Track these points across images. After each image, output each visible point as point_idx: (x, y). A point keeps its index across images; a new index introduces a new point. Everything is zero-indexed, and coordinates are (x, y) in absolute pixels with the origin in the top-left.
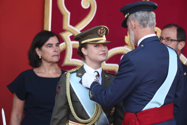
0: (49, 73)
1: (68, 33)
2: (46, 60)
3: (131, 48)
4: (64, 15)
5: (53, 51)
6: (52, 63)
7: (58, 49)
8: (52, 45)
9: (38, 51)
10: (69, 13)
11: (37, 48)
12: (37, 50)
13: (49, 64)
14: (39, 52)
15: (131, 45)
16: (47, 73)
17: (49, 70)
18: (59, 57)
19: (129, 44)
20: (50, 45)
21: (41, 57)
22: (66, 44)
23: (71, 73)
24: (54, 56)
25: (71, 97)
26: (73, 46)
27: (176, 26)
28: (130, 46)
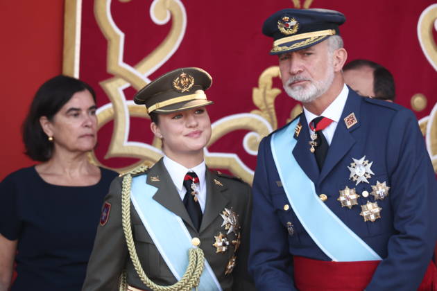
0: (73, 175)
1: (120, 81)
2: (63, 146)
3: (268, 115)
4: (110, 40)
5: (82, 126)
6: (80, 153)
7: (92, 121)
8: (79, 112)
9: (46, 123)
10: (122, 35)
11: (44, 117)
12: (44, 122)
13: (72, 155)
14: (49, 126)
15: (268, 109)
16: (68, 176)
17: (72, 168)
18: (96, 138)
19: (263, 107)
20: (74, 112)
21: (53, 137)
22: (115, 107)
23: (134, 176)
24: (82, 136)
25: (133, 233)
26: (130, 111)
27: (372, 64)
28: (265, 112)
